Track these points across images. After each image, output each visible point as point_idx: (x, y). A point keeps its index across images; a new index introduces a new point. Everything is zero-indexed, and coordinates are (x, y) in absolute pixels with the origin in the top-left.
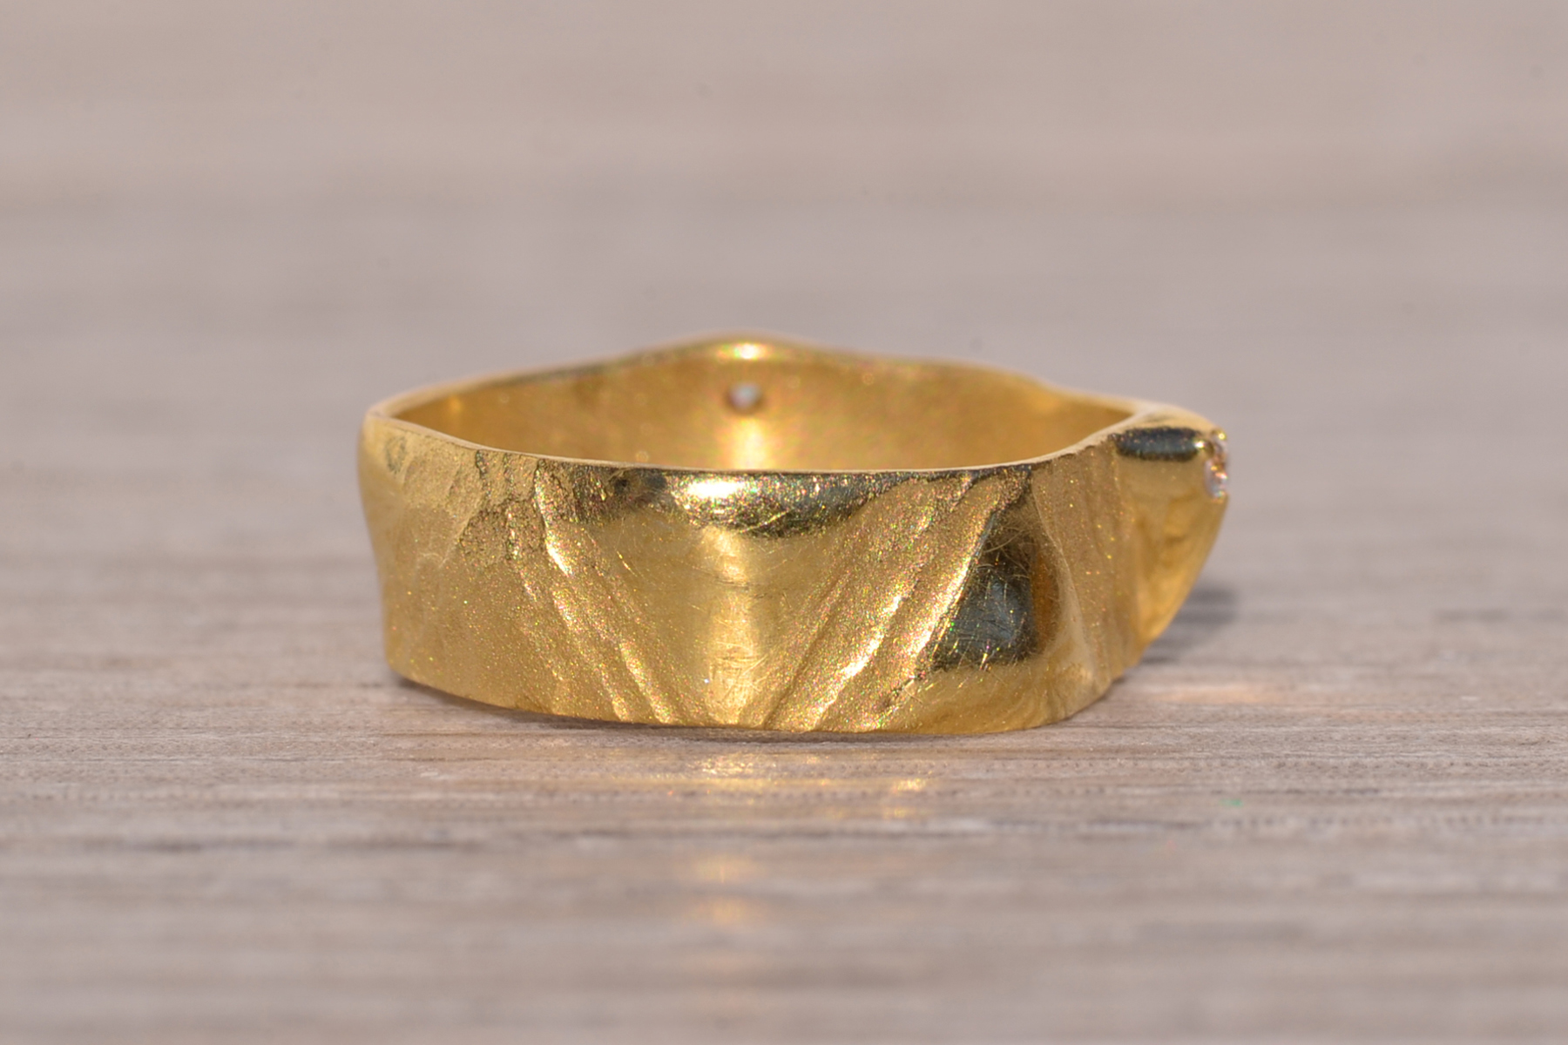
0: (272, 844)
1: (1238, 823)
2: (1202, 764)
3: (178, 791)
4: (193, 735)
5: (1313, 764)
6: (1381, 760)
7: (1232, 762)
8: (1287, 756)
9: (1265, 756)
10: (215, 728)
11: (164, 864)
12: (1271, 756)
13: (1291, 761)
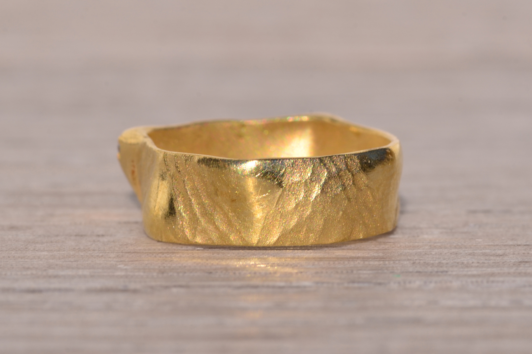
0: (67, 290)
1: (399, 283)
2: (387, 262)
4: (39, 253)
5: (425, 263)
6: (449, 261)
7: (397, 262)
8: (416, 260)
9: (408, 260)
10: (47, 250)
11: (30, 297)
12: (411, 260)
13: (417, 261)
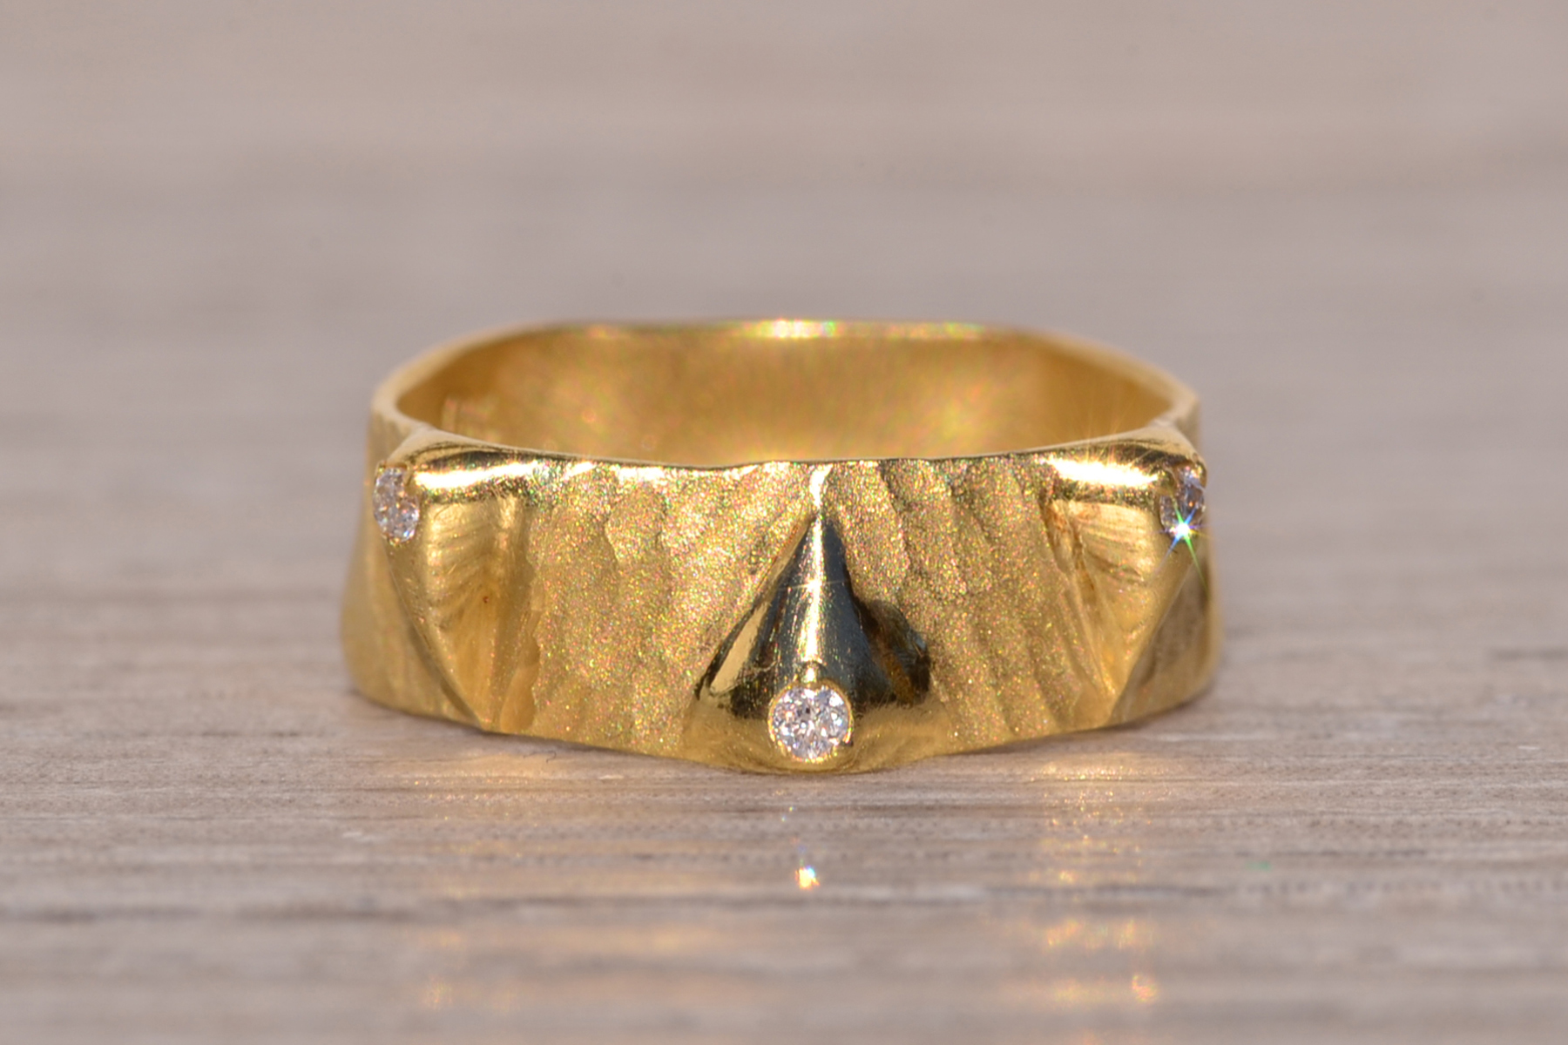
0: (176, 914)
1: (1266, 889)
2: (1226, 822)
3: (68, 853)
4: (86, 791)
5: (1351, 822)
6: (1429, 817)
7: (1260, 820)
8: (1322, 813)
9: (1297, 813)
10: (110, 782)
11: (53, 936)
12: (1304, 813)
13: (1326, 818)
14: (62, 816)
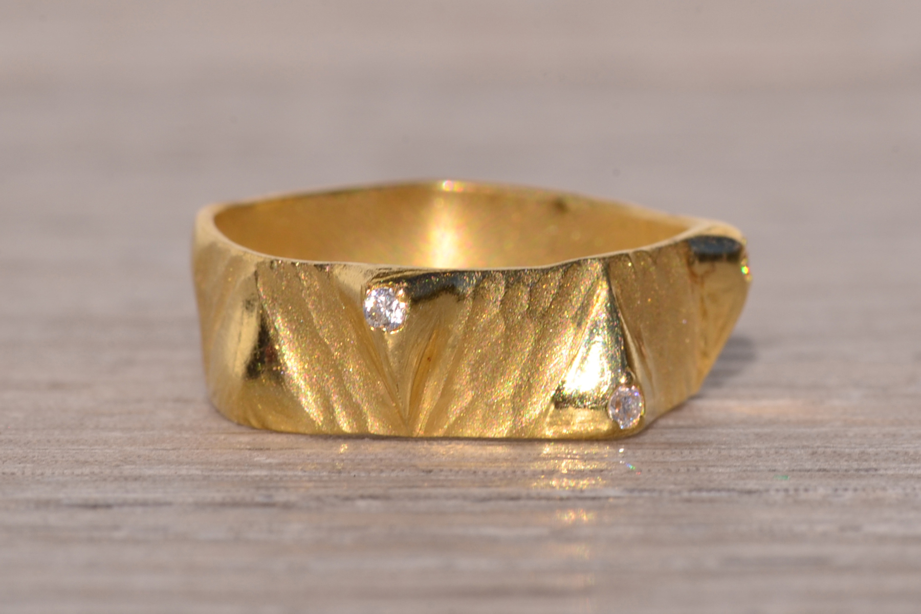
0: (158, 504)
1: (786, 490)
2: (763, 452)
4: (106, 433)
5: (835, 452)
6: (879, 450)
7: (782, 451)
8: (818, 447)
9: (804, 447)
10: (120, 428)
11: (88, 516)
12: (808, 447)
13: (821, 450)
14: (92, 448)
